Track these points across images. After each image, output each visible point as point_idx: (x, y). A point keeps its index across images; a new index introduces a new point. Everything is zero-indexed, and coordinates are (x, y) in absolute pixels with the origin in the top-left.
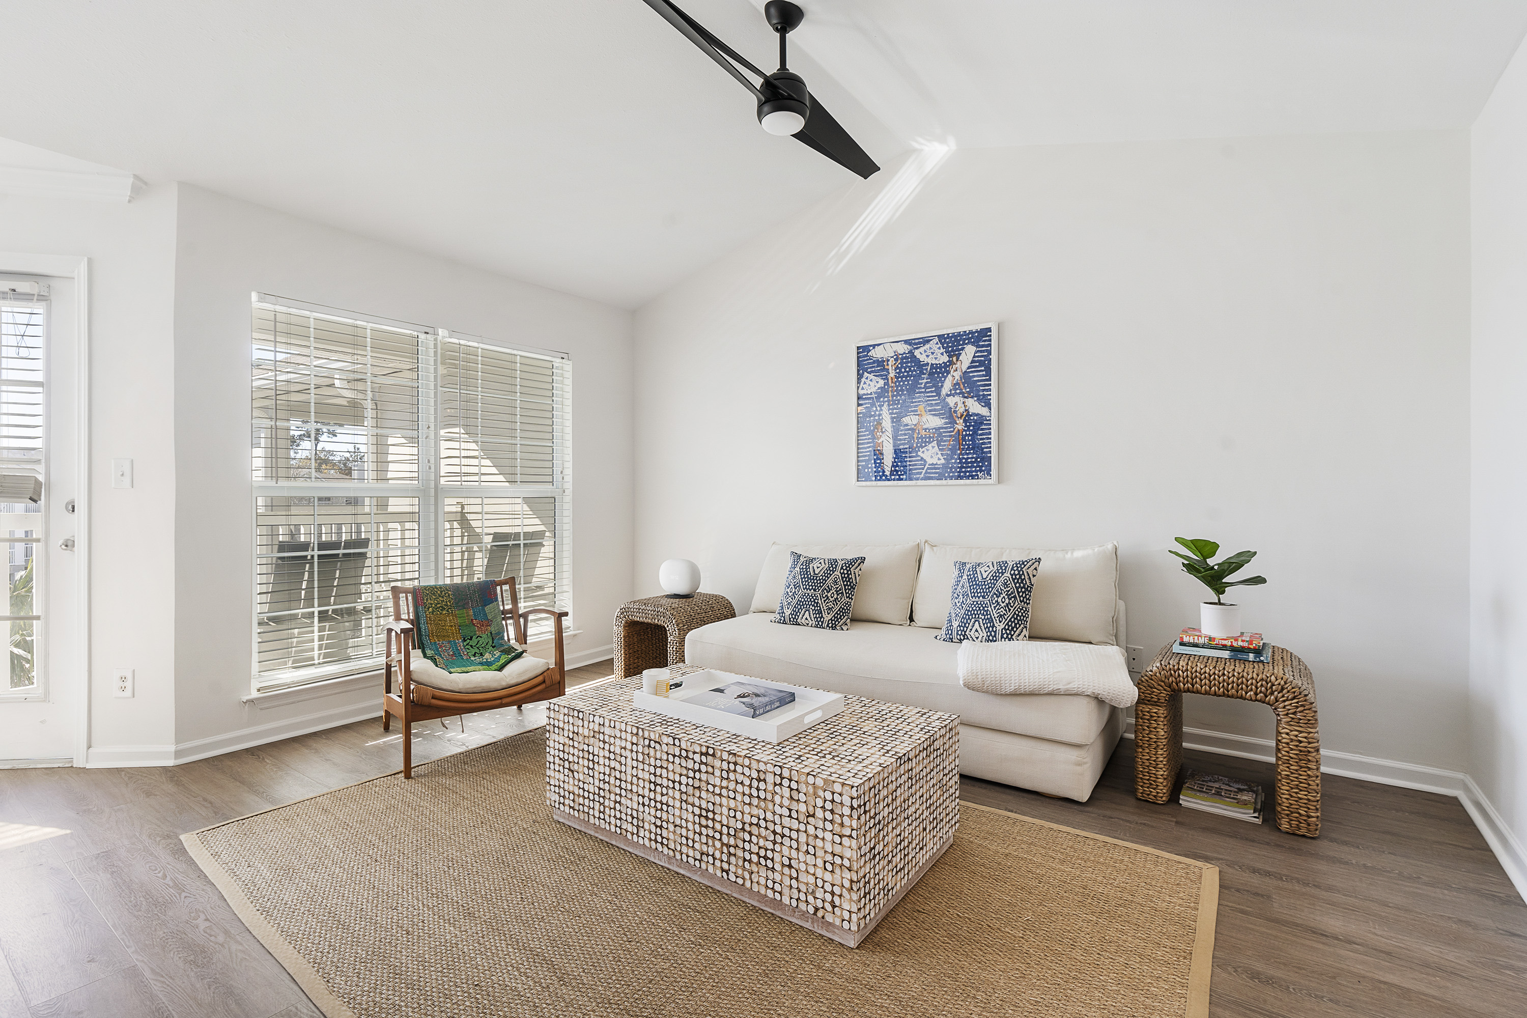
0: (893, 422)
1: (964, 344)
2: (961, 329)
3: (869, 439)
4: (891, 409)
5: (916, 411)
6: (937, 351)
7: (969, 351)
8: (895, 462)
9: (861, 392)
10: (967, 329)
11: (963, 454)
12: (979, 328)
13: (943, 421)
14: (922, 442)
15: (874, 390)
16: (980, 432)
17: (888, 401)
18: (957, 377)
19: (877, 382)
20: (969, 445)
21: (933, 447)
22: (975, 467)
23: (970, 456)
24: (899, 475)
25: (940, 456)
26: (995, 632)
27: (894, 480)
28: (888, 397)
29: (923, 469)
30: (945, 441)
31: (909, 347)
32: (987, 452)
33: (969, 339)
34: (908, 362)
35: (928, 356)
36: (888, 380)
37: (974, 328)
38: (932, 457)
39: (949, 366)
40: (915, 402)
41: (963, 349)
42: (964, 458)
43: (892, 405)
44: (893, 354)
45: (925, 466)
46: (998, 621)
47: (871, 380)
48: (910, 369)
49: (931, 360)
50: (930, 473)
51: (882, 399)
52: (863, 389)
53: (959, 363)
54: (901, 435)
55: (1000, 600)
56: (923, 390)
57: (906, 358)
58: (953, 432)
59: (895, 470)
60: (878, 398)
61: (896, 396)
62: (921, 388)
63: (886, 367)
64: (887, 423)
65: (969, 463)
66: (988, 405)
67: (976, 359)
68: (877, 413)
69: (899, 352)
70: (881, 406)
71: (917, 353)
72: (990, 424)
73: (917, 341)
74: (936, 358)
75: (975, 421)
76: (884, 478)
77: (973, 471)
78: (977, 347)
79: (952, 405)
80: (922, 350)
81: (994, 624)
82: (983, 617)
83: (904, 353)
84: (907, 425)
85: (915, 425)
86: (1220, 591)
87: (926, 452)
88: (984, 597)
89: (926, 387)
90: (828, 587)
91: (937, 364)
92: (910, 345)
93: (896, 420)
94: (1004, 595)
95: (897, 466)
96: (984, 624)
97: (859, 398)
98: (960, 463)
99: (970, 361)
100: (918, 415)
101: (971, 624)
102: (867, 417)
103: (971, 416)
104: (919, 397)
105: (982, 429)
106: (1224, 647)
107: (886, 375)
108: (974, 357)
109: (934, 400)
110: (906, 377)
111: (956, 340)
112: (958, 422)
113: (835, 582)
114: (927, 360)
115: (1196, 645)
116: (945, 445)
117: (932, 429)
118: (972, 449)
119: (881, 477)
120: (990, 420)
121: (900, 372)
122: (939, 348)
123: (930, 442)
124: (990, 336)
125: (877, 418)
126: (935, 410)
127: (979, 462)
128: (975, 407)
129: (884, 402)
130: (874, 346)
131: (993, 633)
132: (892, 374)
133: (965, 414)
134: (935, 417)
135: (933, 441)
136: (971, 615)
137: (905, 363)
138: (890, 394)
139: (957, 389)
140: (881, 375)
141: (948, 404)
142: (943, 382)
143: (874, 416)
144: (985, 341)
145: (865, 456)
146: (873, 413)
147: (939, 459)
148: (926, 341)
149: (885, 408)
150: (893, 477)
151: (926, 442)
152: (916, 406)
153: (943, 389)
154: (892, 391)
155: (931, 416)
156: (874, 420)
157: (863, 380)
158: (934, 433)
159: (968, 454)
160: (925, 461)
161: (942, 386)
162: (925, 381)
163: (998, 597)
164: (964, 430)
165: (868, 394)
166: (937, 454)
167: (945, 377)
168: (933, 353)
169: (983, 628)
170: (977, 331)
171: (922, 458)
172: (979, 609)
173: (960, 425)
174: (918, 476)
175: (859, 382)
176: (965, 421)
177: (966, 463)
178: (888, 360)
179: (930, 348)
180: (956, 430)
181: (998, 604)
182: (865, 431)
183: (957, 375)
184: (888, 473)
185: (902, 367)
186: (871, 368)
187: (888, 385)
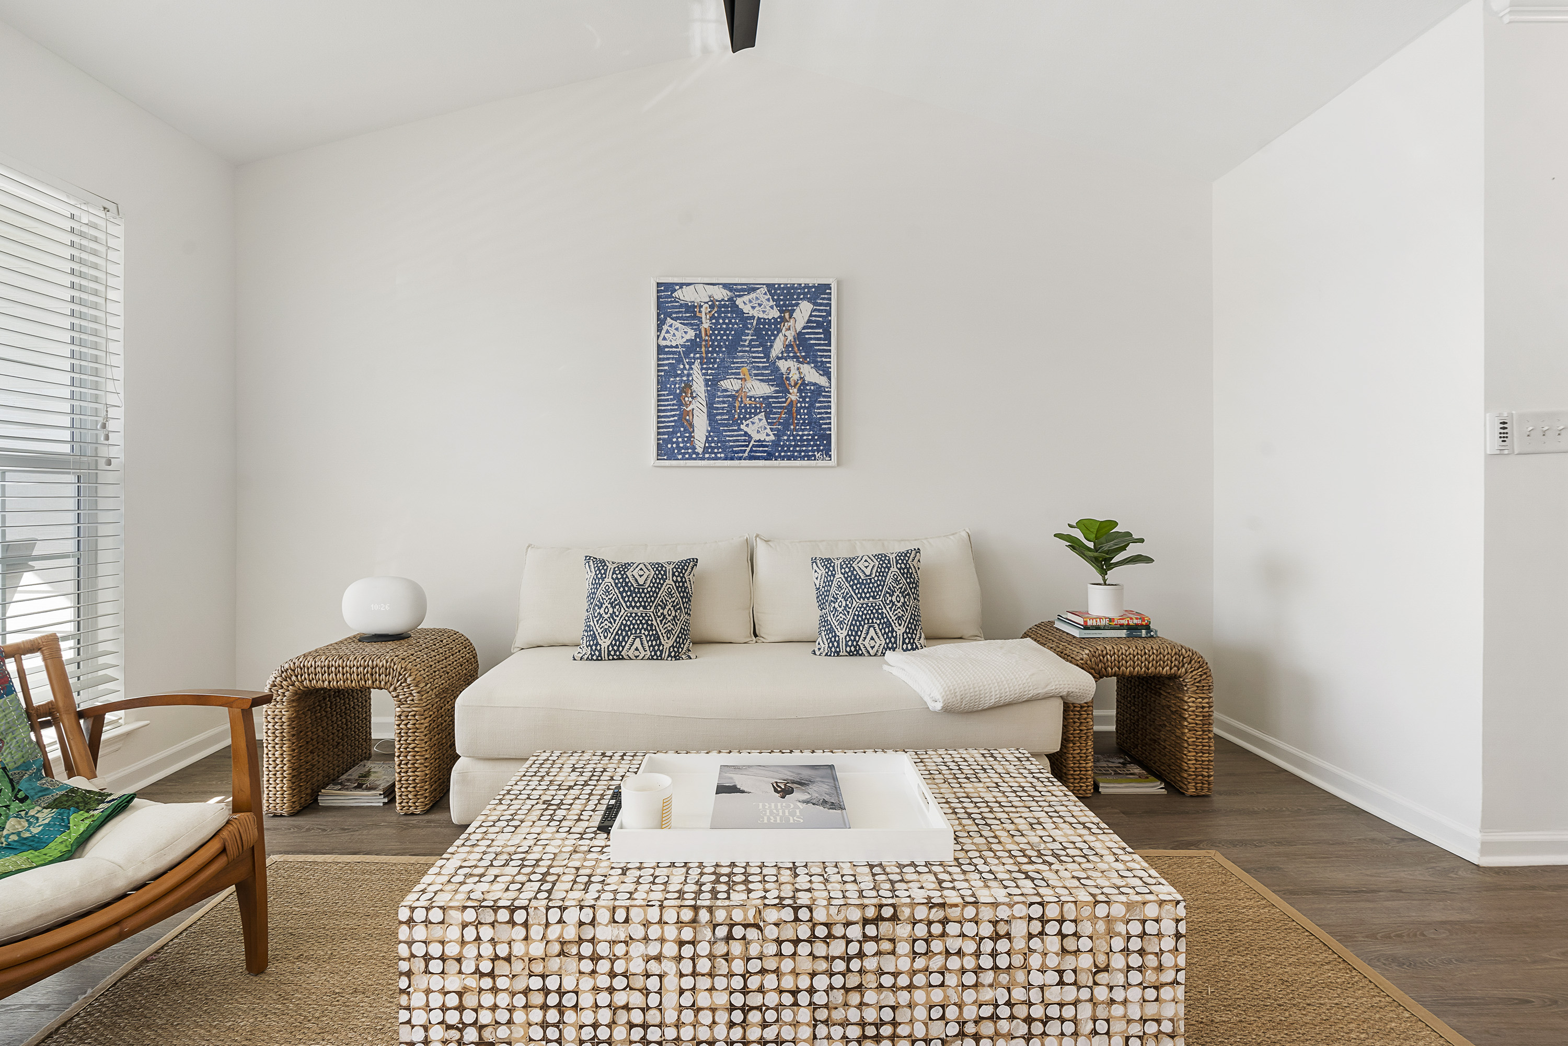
0: (707, 385)
1: (798, 299)
2: (796, 281)
3: (673, 405)
4: (705, 369)
5: (739, 374)
6: (765, 303)
7: (804, 311)
8: (710, 436)
9: (663, 343)
10: (803, 281)
11: (797, 430)
12: (817, 282)
13: (773, 389)
14: (746, 413)
15: (681, 342)
17: (701, 358)
18: (790, 338)
19: (686, 333)
20: (804, 419)
21: (760, 420)
22: (813, 446)
23: (806, 433)
24: (716, 453)
25: (768, 431)
26: (895, 638)
27: (709, 459)
28: (700, 353)
29: (747, 446)
30: (775, 413)
31: (729, 294)
32: (825, 429)
33: (804, 294)
34: (728, 312)
35: (753, 308)
36: (700, 332)
37: (811, 281)
38: (758, 432)
39: (780, 323)
40: (737, 363)
41: (797, 305)
42: (798, 435)
43: (705, 363)
44: (708, 299)
45: (750, 442)
46: (897, 625)
47: (677, 329)
48: (730, 321)
49: (757, 313)
50: (756, 452)
51: (692, 355)
52: (664, 339)
53: (792, 320)
54: (719, 402)
55: (894, 599)
56: (747, 349)
57: (725, 306)
58: (785, 402)
59: (710, 447)
60: (686, 355)
61: (712, 353)
62: (744, 346)
63: (698, 314)
64: (699, 386)
65: (805, 440)
66: (828, 374)
67: (814, 319)
68: (686, 372)
69: (716, 298)
70: (691, 364)
71: (739, 302)
72: (830, 397)
73: (739, 287)
74: (764, 312)
75: (812, 392)
76: (694, 456)
77: (810, 451)
78: (815, 304)
79: (783, 370)
80: (746, 298)
81: (893, 629)
82: (878, 622)
83: (723, 300)
84: (726, 391)
85: (737, 392)
86: (1104, 573)
87: (750, 425)
88: (874, 597)
89: (750, 345)
90: (662, 601)
91: (765, 319)
92: (731, 290)
93: (712, 384)
94: (898, 593)
95: (713, 441)
96: (881, 630)
97: (660, 349)
98: (794, 440)
99: (806, 320)
100: (741, 379)
101: (864, 632)
102: (671, 376)
103: (807, 385)
104: (742, 357)
105: (820, 402)
106: (1121, 627)
107: (698, 325)
108: (811, 316)
109: (761, 362)
110: (725, 330)
111: (789, 293)
112: (791, 391)
113: (670, 594)
114: (752, 313)
115: (1098, 628)
116: (775, 418)
117: (759, 398)
118: (809, 424)
119: (690, 455)
120: (830, 392)
121: (717, 323)
122: (768, 300)
123: (756, 414)
124: (830, 294)
125: (685, 378)
126: (762, 375)
127: (817, 440)
128: (811, 375)
129: (695, 358)
130: (681, 285)
131: (893, 640)
132: (706, 324)
133: (800, 382)
134: (762, 383)
135: (761, 412)
136: (863, 620)
137: (723, 312)
138: (703, 349)
139: (790, 352)
140: (692, 325)
141: (778, 369)
142: (772, 342)
143: (681, 376)
144: (823, 299)
145: (668, 427)
146: (679, 372)
147: (768, 435)
148: (751, 289)
149: (697, 366)
150: (707, 456)
151: (750, 413)
152: (737, 368)
153: (773, 350)
154: (705, 346)
155: (758, 382)
156: (681, 381)
157: (665, 327)
158: (761, 403)
159: (803, 430)
160: (750, 436)
161: (771, 346)
162: (750, 337)
163: (891, 596)
164: (799, 402)
165: (672, 347)
166: (765, 428)
167: (776, 336)
168: (760, 305)
169: (880, 634)
170: (814, 286)
171: (746, 433)
172: (872, 612)
173: (794, 395)
174: (741, 455)
175: (659, 329)
176: (800, 391)
177: (802, 440)
178: (701, 306)
179: (757, 298)
180: (789, 400)
181: (893, 604)
182: (668, 395)
183: (790, 335)
184: (700, 450)
185: (719, 317)
186: (676, 313)
187: (701, 338)
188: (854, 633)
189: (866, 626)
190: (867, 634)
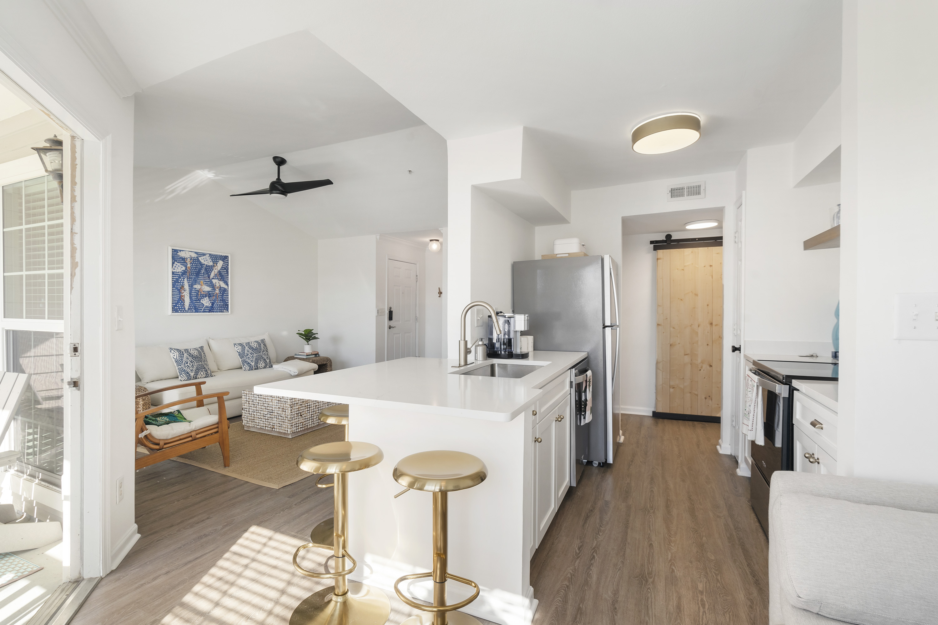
0: (189, 287)
1: (219, 260)
2: (218, 254)
3: (177, 293)
4: (188, 281)
5: (200, 283)
6: (208, 260)
7: (220, 264)
8: (190, 304)
9: (174, 271)
10: (220, 254)
11: (218, 303)
12: (224, 255)
13: (211, 289)
14: (202, 297)
15: (180, 271)
16: (225, 295)
17: (187, 277)
18: (216, 272)
19: (182, 268)
20: (220, 299)
21: (207, 299)
22: (223, 308)
23: (221, 303)
24: (192, 310)
25: (209, 303)
27: (190, 312)
28: (187, 275)
29: (203, 308)
30: (211, 297)
31: (197, 255)
32: (227, 303)
33: (220, 258)
34: (196, 262)
35: (205, 261)
36: (187, 268)
37: (223, 254)
38: (206, 303)
39: (213, 267)
40: (199, 279)
41: (218, 261)
42: (219, 304)
43: (189, 279)
44: (189, 257)
45: (203, 306)
47: (179, 266)
48: (197, 265)
49: (206, 263)
50: (205, 310)
51: (184, 276)
52: (174, 269)
53: (217, 266)
54: (193, 293)
56: (203, 275)
57: (195, 259)
58: (214, 293)
59: (190, 308)
60: (182, 275)
61: (191, 275)
62: (201, 274)
63: (186, 261)
64: (186, 286)
65: (221, 306)
66: (227, 285)
67: (223, 266)
68: (182, 282)
69: (192, 256)
70: (184, 279)
71: (200, 258)
72: (228, 292)
73: (200, 254)
74: (208, 263)
75: (223, 290)
76: (185, 311)
77: (222, 309)
78: (224, 262)
79: (214, 283)
80: (202, 258)
81: (267, 360)
83: (195, 257)
84: (196, 289)
85: (199, 289)
86: (308, 342)
87: (204, 300)
89: (203, 274)
91: (208, 265)
92: (197, 254)
93: (191, 286)
95: (191, 306)
97: (173, 273)
98: (217, 306)
99: (221, 267)
100: (201, 285)
102: (177, 283)
103: (221, 288)
104: (201, 278)
105: (225, 294)
106: (313, 354)
107: (186, 265)
108: (223, 265)
109: (207, 280)
110: (195, 268)
111: (216, 257)
112: (216, 290)
114: (204, 263)
115: (309, 355)
116: (211, 299)
117: (206, 292)
118: (222, 301)
119: (183, 311)
120: (228, 290)
121: (192, 265)
122: (209, 259)
123: (205, 297)
124: (228, 259)
125: (181, 284)
126: (207, 284)
127: (224, 306)
128: (223, 285)
129: (185, 277)
130: (180, 251)
131: (266, 365)
132: (189, 265)
133: (219, 287)
134: (208, 287)
135: (207, 296)
137: (195, 262)
138: (188, 274)
139: (216, 277)
140: (184, 265)
141: (212, 282)
142: (211, 273)
143: (180, 283)
144: (226, 260)
145: (176, 301)
146: (179, 281)
147: (209, 304)
148: (204, 255)
149: (186, 280)
150: (189, 311)
151: (204, 297)
152: (199, 281)
153: (211, 276)
154: (189, 273)
155: (206, 286)
156: (180, 285)
157: (174, 265)
158: (207, 293)
159: (220, 303)
160: (203, 305)
161: (210, 274)
162: (203, 271)
163: (264, 352)
164: (219, 293)
165: (177, 272)
166: (208, 302)
167: (212, 271)
168: (207, 260)
170: (223, 256)
171: (202, 303)
172: (260, 357)
173: (217, 291)
174: (201, 311)
175: (173, 266)
176: (219, 290)
177: (220, 306)
178: (187, 259)
179: (206, 258)
180: (216, 293)
182: (175, 289)
183: (216, 271)
184: (187, 309)
185: (193, 263)
186: (178, 260)
187: (187, 270)
188: (256, 363)
189: (259, 361)
190: (260, 363)
